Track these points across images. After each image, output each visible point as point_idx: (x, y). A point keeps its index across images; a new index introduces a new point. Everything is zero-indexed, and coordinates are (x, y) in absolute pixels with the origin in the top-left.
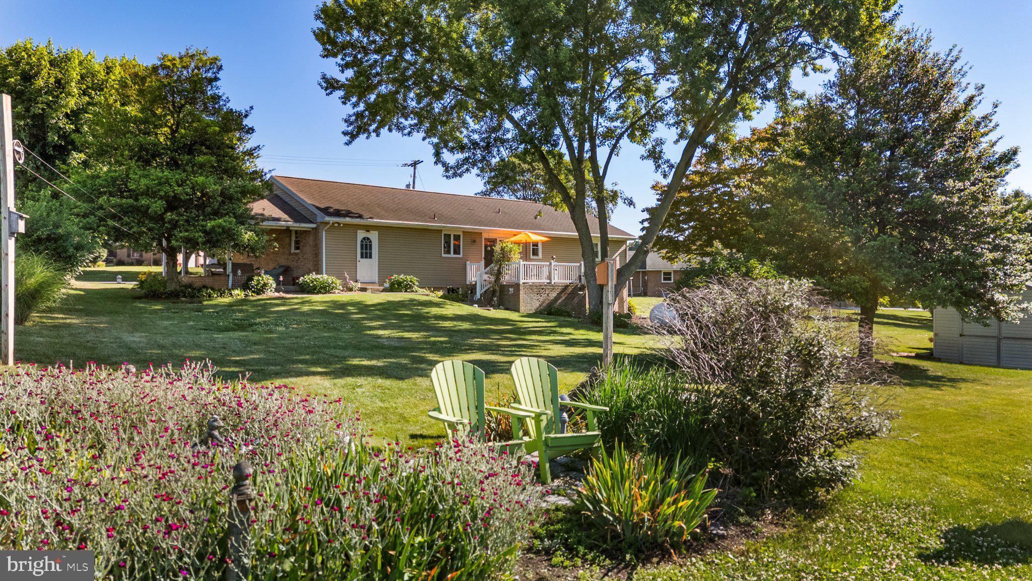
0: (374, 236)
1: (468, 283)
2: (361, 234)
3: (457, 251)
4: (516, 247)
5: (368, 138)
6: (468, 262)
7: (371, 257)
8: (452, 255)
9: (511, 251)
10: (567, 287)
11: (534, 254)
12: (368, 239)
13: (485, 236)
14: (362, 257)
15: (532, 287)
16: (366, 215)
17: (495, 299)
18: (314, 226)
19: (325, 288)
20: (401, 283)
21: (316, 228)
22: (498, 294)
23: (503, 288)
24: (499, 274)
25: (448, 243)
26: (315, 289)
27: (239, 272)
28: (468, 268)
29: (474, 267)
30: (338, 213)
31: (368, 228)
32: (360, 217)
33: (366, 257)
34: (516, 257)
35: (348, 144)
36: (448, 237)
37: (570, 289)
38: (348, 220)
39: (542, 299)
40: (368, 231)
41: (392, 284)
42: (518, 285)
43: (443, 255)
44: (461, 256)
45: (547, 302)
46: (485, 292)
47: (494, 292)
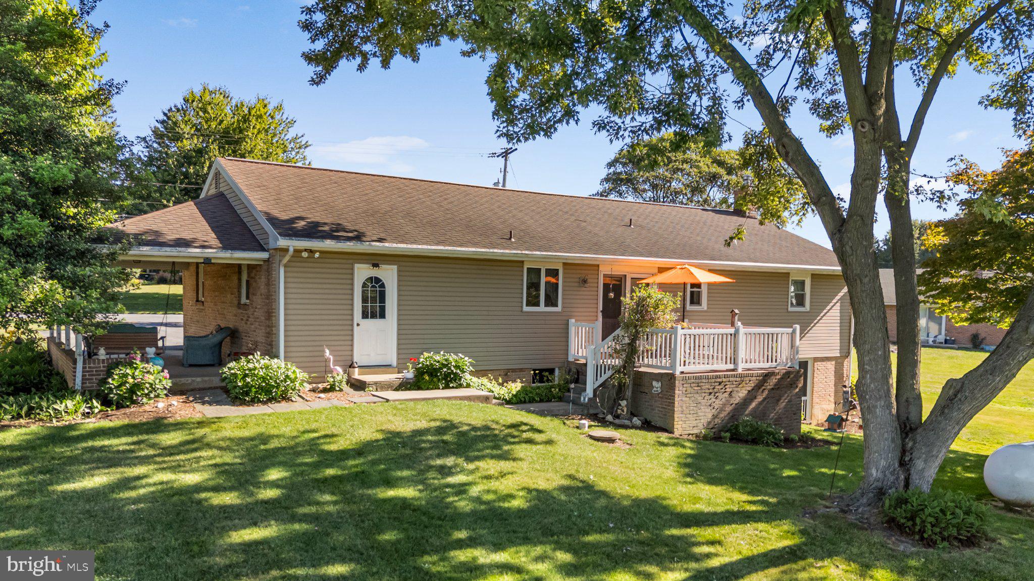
0: (389, 275)
1: (571, 359)
2: (362, 272)
3: (551, 301)
4: (668, 298)
5: (362, 67)
6: (572, 321)
7: (382, 316)
8: (542, 308)
9: (656, 307)
10: (767, 376)
11: (692, 302)
12: (378, 280)
13: (604, 270)
14: (365, 316)
15: (698, 380)
16: (371, 233)
17: (624, 403)
18: (265, 255)
19: (268, 391)
20: (437, 370)
21: (267, 261)
22: (629, 393)
23: (641, 380)
24: (631, 351)
25: (534, 286)
26: (247, 394)
27: (102, 351)
28: (572, 330)
29: (583, 331)
30: (313, 231)
31: (376, 260)
32: (359, 237)
33: (373, 316)
34: (666, 318)
35: (318, 80)
36: (535, 273)
37: (773, 381)
38: (329, 244)
39: (718, 403)
40: (376, 265)
41: (420, 373)
42: (671, 377)
43: (526, 309)
44: (559, 309)
45: (729, 409)
46: (603, 385)
47: (621, 388)
